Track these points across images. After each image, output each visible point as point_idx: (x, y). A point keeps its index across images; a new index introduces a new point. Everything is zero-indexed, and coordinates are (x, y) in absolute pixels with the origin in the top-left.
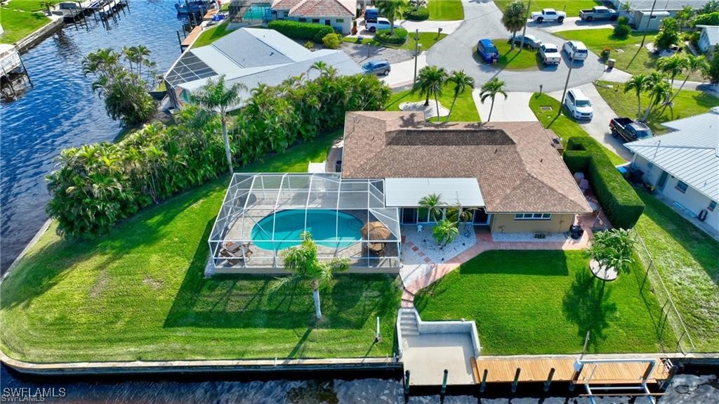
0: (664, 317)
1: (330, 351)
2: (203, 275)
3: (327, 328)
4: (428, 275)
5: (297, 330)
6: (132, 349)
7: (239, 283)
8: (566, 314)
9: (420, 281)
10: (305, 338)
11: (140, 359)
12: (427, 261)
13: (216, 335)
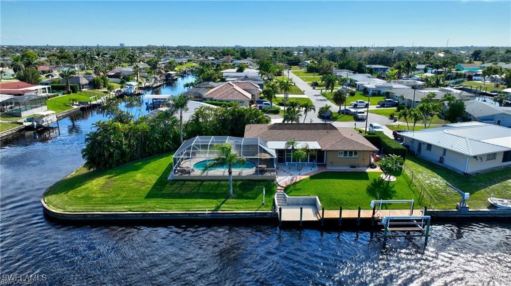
0: (422, 196)
1: (238, 208)
2: (167, 180)
3: (236, 199)
4: (292, 180)
5: (219, 200)
6: (126, 207)
7: (187, 183)
8: (368, 194)
9: (287, 182)
10: (223, 203)
11: (130, 211)
12: (291, 175)
13: (173, 202)
